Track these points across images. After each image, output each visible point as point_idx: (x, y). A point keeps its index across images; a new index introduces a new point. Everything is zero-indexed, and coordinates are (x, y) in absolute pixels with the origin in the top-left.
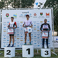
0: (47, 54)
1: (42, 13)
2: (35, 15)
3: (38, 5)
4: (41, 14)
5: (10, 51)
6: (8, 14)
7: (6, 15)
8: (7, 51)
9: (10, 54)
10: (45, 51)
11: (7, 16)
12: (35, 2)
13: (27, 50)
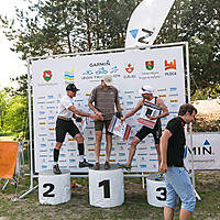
0: (163, 197)
1: (152, 62)
2: (130, 69)
5: (52, 187)
6: (49, 72)
7: (44, 76)
8: (45, 186)
9: (53, 196)
10: (159, 190)
11: (47, 79)
12: (129, 29)
13: (100, 184)
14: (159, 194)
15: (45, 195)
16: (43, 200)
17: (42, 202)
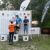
2: (21, 14)
3: (23, 8)
4: (25, 14)
10: (25, 38)
12: (21, 6)
14: (25, 39)
16: (1, 40)
17: (1, 41)
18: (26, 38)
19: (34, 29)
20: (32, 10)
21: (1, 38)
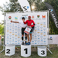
0: (43, 53)
4: (38, 16)
5: (9, 50)
6: (11, 17)
9: (10, 53)
10: (42, 51)
13: (25, 50)
15: (7, 53)
18: (44, 51)
19: (51, 37)
20: (48, 11)
21: (6, 51)
